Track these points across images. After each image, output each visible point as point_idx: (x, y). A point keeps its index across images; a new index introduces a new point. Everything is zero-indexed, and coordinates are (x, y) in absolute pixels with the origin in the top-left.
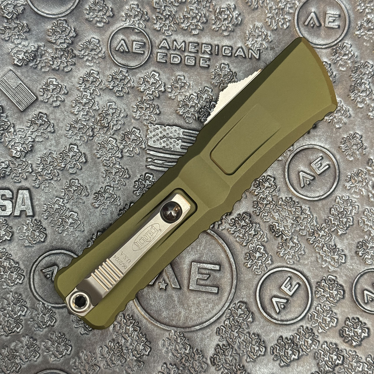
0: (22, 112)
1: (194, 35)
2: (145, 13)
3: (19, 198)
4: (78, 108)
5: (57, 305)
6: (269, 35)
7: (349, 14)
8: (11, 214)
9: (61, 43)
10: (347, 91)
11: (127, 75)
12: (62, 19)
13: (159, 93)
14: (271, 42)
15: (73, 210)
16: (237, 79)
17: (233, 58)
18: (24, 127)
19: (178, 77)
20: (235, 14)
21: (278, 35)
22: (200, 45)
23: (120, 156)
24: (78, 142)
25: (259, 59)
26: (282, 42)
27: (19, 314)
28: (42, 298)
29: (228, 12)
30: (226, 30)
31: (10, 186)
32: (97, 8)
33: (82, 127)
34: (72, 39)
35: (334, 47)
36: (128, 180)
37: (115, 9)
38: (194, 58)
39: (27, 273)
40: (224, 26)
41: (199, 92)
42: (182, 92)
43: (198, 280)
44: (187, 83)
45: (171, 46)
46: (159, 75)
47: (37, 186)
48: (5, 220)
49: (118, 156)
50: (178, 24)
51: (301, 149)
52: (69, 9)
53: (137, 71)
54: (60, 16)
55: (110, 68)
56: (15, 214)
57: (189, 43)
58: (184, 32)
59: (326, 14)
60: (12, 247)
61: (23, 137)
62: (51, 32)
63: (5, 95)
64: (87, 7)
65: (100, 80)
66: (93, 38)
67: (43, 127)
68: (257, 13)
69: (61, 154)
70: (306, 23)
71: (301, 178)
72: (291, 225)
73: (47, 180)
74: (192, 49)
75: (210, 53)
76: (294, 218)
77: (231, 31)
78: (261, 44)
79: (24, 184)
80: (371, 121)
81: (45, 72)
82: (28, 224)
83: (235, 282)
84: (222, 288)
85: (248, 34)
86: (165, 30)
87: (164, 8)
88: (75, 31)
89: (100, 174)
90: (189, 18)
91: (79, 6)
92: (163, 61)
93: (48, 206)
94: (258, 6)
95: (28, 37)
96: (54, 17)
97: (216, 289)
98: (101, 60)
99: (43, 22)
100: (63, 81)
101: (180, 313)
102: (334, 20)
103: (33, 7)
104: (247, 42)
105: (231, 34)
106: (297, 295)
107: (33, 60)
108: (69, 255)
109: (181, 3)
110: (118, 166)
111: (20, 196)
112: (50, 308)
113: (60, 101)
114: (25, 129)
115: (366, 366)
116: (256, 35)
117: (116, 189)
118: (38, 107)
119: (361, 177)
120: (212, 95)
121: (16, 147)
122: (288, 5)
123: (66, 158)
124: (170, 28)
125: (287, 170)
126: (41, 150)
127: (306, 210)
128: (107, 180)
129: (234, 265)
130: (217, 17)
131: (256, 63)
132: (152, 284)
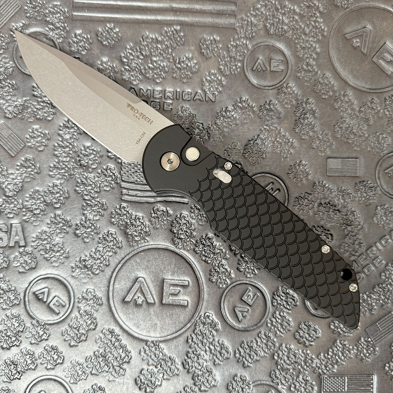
0: (12, 157)
1: (157, 83)
2: (115, 67)
3: (13, 231)
4: (60, 151)
5: (49, 322)
6: (223, 80)
8: (7, 245)
10: (292, 125)
14: (225, 85)
16: (196, 119)
17: (192, 102)
20: (193, 63)
21: (230, 80)
22: (163, 92)
23: (99, 191)
24: (61, 180)
25: (215, 102)
26: (234, 86)
27: (18, 330)
28: (36, 316)
30: (185, 78)
31: (5, 221)
33: (64, 167)
35: (279, 88)
36: (106, 211)
38: (159, 103)
40: (183, 75)
43: (170, 295)
47: (28, 220)
49: (96, 190)
50: (144, 75)
56: (11, 245)
57: (154, 90)
58: (149, 81)
59: (271, 60)
60: (8, 273)
62: (36, 88)
67: (29, 170)
68: (212, 62)
70: (254, 69)
73: (35, 214)
74: (157, 96)
75: (172, 98)
77: (189, 78)
78: (217, 89)
80: (314, 150)
81: (30, 122)
83: (202, 295)
85: (204, 81)
86: (133, 81)
87: (132, 62)
89: (81, 207)
90: (154, 69)
93: (38, 237)
94: (212, 56)
95: (17, 93)
97: (186, 302)
100: (46, 129)
101: (156, 324)
102: (278, 65)
103: (20, 68)
104: (204, 87)
105: (189, 81)
106: (257, 304)
107: (21, 113)
109: (146, 56)
110: (96, 200)
111: (13, 229)
113: (44, 146)
116: (212, 81)
117: (95, 219)
118: (26, 153)
119: (308, 199)
122: (238, 54)
123: (51, 195)
124: (137, 78)
126: (30, 189)
128: (88, 211)
130: (177, 67)
131: (212, 105)
132: (130, 300)
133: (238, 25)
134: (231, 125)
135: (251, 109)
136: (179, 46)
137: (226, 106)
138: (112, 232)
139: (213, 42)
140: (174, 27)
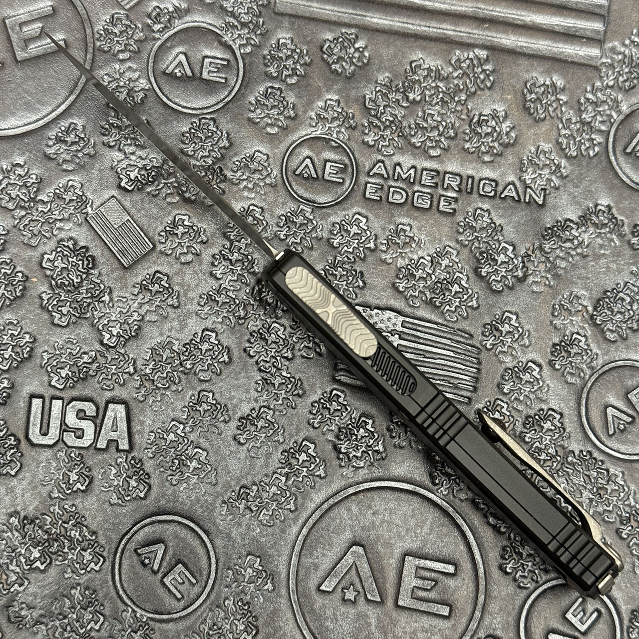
1: (432, 157)
2: (351, 115)
3: (107, 417)
4: (223, 267)
5: (157, 616)
6: (563, 166)
8: (92, 443)
9: (202, 157)
11: (311, 217)
12: (207, 116)
13: (365, 251)
14: (567, 176)
15: (201, 445)
16: (502, 236)
17: (498, 201)
18: (127, 295)
19: (400, 227)
20: (505, 126)
21: (578, 166)
22: (441, 175)
23: (290, 356)
24: (219, 326)
25: (543, 206)
26: (584, 179)
27: (89, 627)
28: (131, 600)
29: (494, 123)
30: (487, 153)
31: (94, 395)
32: (270, 102)
33: (228, 301)
34: (222, 151)
36: (300, 400)
37: (299, 106)
38: (429, 196)
39: (109, 553)
40: (485, 146)
41: (435, 255)
42: (406, 253)
43: (415, 589)
44: (415, 238)
45: (391, 173)
46: (367, 220)
47: (141, 399)
48: (79, 454)
49: (286, 355)
50: (406, 138)
51: (611, 366)
52: (221, 101)
53: (330, 211)
54: (205, 111)
55: (284, 204)
56: (99, 446)
57: (423, 169)
58: (416, 151)
60: (87, 503)
61: (125, 311)
62: (187, 137)
63: (100, 237)
64: (252, 99)
65: (264, 222)
66: (259, 151)
67: (159, 298)
68: (544, 127)
69: (188, 346)
70: (629, 150)
71: (610, 418)
72: (587, 501)
73: (158, 388)
74: (427, 181)
75: (458, 189)
76: (595, 489)
77: (496, 154)
78: (549, 180)
79: (119, 392)
81: (170, 203)
82: (118, 465)
83: (481, 598)
84: (457, 608)
85: (525, 162)
86: (382, 146)
87: (384, 109)
88: (229, 138)
89: (253, 384)
90: (426, 128)
91: (237, 96)
92: (375, 198)
93: (158, 435)
94: (546, 117)
96: (194, 112)
97: (447, 609)
98: (269, 189)
99: (176, 119)
100: (200, 220)
103: (160, 94)
104: (524, 174)
105: (496, 160)
106: (595, 631)
107: (153, 182)
108: (187, 525)
109: (414, 102)
110: (284, 374)
111: (109, 413)
112: (144, 620)
113: (193, 254)
114: (129, 298)
116: (541, 165)
117: (277, 413)
118: (155, 262)
120: (457, 260)
121: (110, 329)
122: (599, 118)
123: (194, 353)
124: (391, 142)
125: (584, 402)
126: (153, 337)
127: (617, 476)
128: (265, 396)
129: (482, 566)
130: (473, 130)
131: (537, 211)
132: (331, 590)
133: (604, 60)
134: (572, 256)
135: (616, 228)
136: (482, 89)
137: (566, 216)
138: (308, 444)
139: (550, 90)
140: (477, 51)
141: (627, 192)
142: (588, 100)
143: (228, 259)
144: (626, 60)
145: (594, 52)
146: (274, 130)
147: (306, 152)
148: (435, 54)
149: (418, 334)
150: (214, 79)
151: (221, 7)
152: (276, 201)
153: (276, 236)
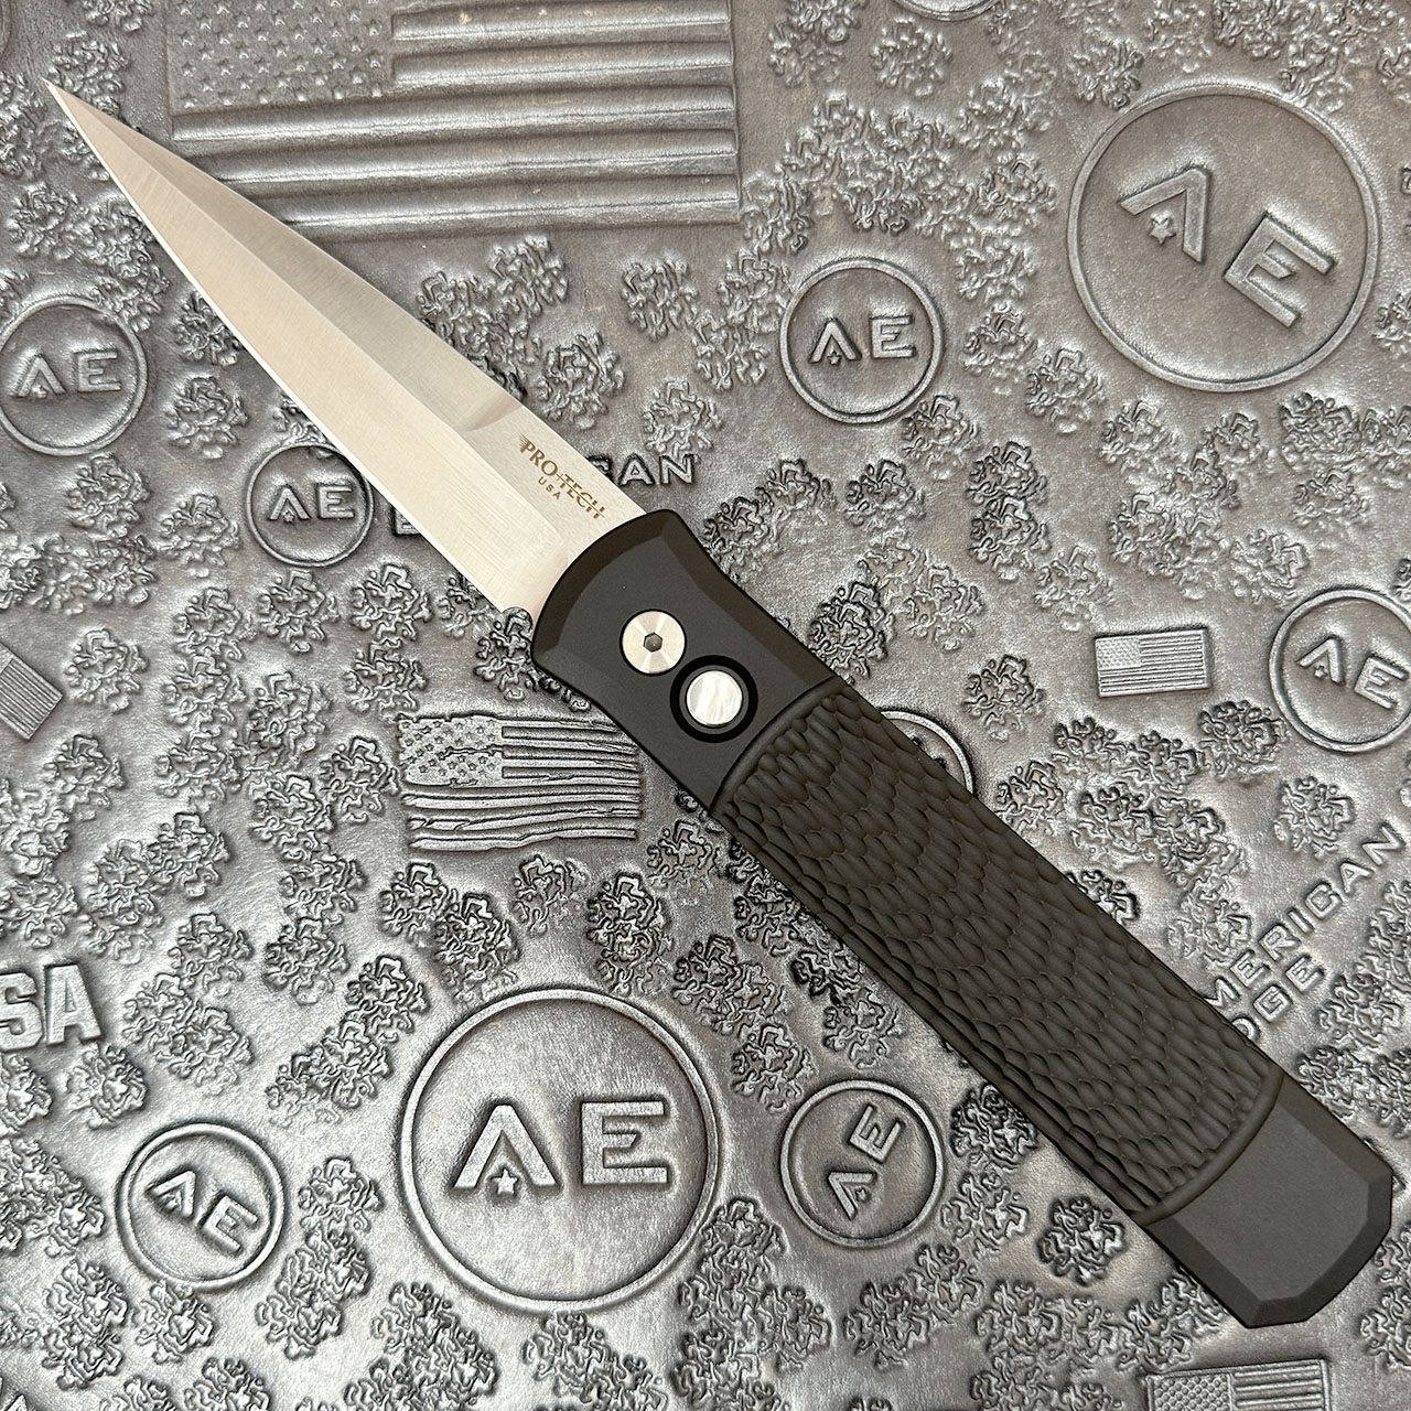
0: (27, 741)
3: (53, 991)
4: (185, 704)
6: (712, 409)
7: (937, 311)
8: (40, 1040)
9: (110, 525)
10: (963, 539)
11: (313, 587)
12: (104, 454)
13: (416, 625)
14: (721, 427)
15: (215, 1003)
18: (36, 786)
20: (603, 360)
21: (738, 404)
23: (328, 824)
24: (201, 803)
25: (692, 482)
26: (752, 425)
27: (107, 1321)
29: (584, 359)
30: (583, 413)
32: (199, 405)
33: (206, 758)
34: (140, 507)
35: (909, 415)
36: (361, 894)
37: (251, 402)
40: (577, 403)
42: (483, 614)
43: (607, 1153)
46: (409, 573)
47: (102, 951)
48: (25, 1059)
49: (322, 826)
53: (341, 570)
54: (97, 447)
55: (261, 575)
56: (52, 1040)
59: (871, 319)
60: (55, 1134)
61: (41, 813)
64: (170, 408)
65: (236, 613)
66: (201, 495)
67: (88, 779)
68: (668, 348)
69: (157, 848)
70: (817, 357)
73: (123, 928)
77: (598, 413)
78: (693, 439)
79: (62, 948)
81: (74, 616)
82: (91, 1065)
88: (145, 485)
89: (277, 886)
91: (145, 409)
92: (414, 531)
93: (140, 1004)
95: (15, 522)
96: (79, 452)
97: (663, 1173)
98: (229, 556)
99: (51, 471)
100: (129, 635)
102: (898, 335)
105: (599, 424)
106: (899, 1156)
108: (222, 1136)
110: (327, 858)
112: (190, 1293)
114: (45, 791)
115: (1129, 1334)
116: (676, 416)
117: (329, 924)
118: (69, 722)
119: (1040, 785)
121: (25, 847)
122: (757, 312)
123: (171, 856)
126: (96, 846)
128: (301, 901)
129: (704, 1093)
130: (551, 381)
131: (686, 497)
132: (473, 1184)
133: (747, 209)
134: (756, 560)
135: (820, 497)
136: (553, 305)
137: (733, 495)
138: (389, 961)
139: (665, 281)
140: (530, 239)
141: (827, 430)
142: (733, 283)
143: (190, 689)
144: (783, 200)
145: (729, 196)
146: (216, 453)
147: (280, 480)
148: (459, 261)
149: (533, 743)
150: (101, 387)
151: (87, 263)
152: (246, 573)
153: (261, 633)
